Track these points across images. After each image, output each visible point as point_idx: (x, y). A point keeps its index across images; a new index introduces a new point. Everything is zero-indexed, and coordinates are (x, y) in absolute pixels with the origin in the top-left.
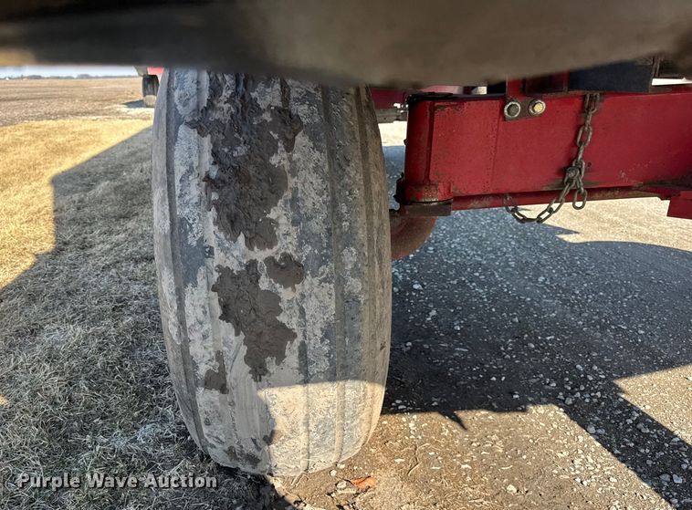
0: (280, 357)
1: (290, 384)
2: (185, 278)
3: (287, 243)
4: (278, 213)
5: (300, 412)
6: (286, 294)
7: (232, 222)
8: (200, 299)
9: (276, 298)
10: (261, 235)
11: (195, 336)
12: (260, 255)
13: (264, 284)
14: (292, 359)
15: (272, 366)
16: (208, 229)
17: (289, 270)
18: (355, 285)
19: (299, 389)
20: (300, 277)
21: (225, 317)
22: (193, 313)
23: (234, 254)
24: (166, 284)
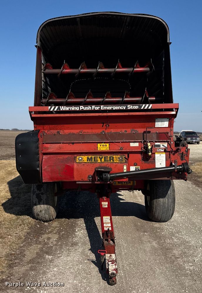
0: (41, 202)
1: (42, 205)
2: (33, 194)
3: (42, 191)
4: (42, 189)
5: (43, 208)
6: (42, 196)
7: (38, 189)
8: (35, 196)
9: (41, 196)
10: (40, 191)
11: (34, 200)
12: (40, 192)
13: (40, 195)
14: (42, 202)
15: (40, 203)
16: (36, 190)
17: (42, 194)
18: (48, 195)
19: (43, 205)
20: (43, 194)
21: (37, 198)
22: (34, 197)
23: (38, 192)
24: (32, 196)
